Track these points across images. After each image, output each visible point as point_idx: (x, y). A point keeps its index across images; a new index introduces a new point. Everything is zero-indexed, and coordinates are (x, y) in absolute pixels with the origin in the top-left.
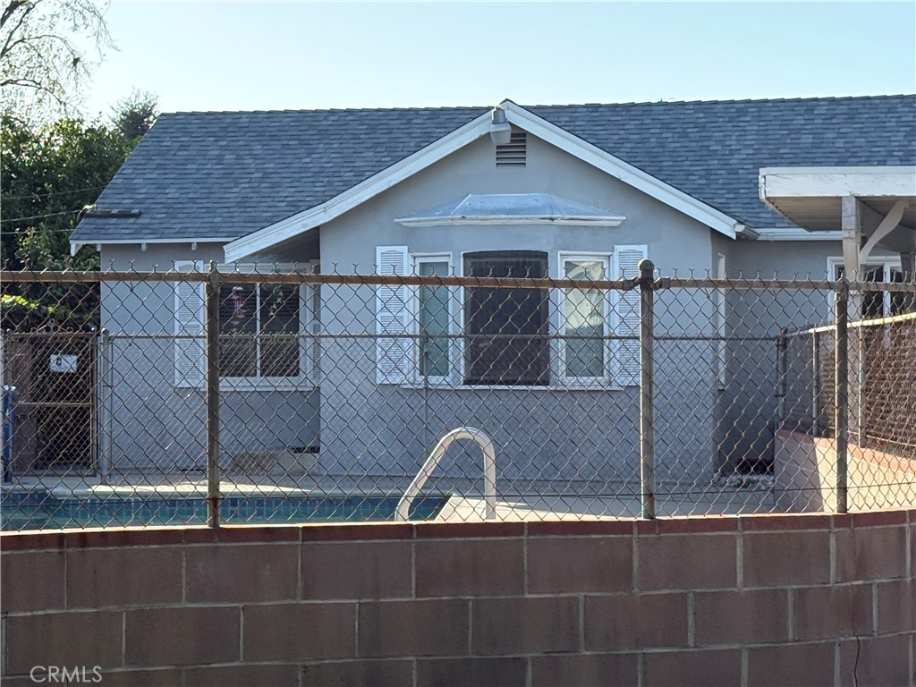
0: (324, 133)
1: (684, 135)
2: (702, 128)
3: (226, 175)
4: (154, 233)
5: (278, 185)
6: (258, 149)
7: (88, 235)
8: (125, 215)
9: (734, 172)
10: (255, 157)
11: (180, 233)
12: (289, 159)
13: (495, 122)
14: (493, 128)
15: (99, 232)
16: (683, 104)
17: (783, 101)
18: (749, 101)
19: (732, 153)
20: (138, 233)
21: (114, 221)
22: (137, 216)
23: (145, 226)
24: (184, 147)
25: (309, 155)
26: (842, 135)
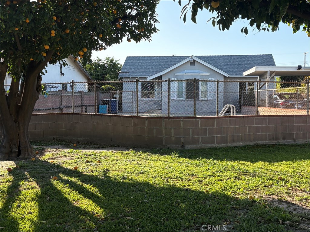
0: (154, 60)
1: (212, 61)
2: (215, 60)
3: (140, 67)
4: (132, 76)
5: (149, 68)
6: (144, 62)
7: (121, 76)
8: (126, 73)
9: (221, 67)
10: (144, 64)
11: (136, 76)
12: (150, 64)
13: (191, 59)
14: (191, 60)
15: (123, 75)
16: (210, 56)
17: (226, 56)
18: (221, 56)
19: (220, 64)
20: (129, 75)
21: (125, 74)
22: (128, 73)
23: (130, 75)
24: (132, 62)
25: (153, 63)
26: (237, 61)
